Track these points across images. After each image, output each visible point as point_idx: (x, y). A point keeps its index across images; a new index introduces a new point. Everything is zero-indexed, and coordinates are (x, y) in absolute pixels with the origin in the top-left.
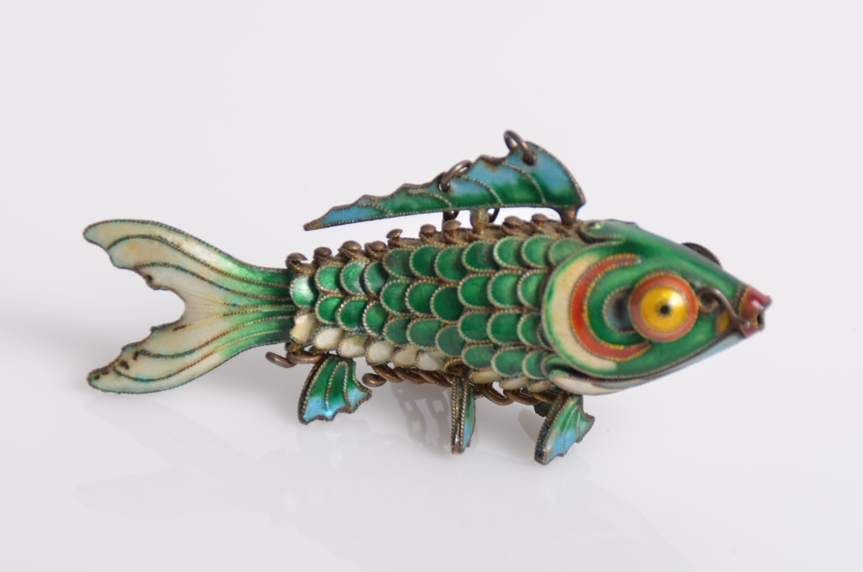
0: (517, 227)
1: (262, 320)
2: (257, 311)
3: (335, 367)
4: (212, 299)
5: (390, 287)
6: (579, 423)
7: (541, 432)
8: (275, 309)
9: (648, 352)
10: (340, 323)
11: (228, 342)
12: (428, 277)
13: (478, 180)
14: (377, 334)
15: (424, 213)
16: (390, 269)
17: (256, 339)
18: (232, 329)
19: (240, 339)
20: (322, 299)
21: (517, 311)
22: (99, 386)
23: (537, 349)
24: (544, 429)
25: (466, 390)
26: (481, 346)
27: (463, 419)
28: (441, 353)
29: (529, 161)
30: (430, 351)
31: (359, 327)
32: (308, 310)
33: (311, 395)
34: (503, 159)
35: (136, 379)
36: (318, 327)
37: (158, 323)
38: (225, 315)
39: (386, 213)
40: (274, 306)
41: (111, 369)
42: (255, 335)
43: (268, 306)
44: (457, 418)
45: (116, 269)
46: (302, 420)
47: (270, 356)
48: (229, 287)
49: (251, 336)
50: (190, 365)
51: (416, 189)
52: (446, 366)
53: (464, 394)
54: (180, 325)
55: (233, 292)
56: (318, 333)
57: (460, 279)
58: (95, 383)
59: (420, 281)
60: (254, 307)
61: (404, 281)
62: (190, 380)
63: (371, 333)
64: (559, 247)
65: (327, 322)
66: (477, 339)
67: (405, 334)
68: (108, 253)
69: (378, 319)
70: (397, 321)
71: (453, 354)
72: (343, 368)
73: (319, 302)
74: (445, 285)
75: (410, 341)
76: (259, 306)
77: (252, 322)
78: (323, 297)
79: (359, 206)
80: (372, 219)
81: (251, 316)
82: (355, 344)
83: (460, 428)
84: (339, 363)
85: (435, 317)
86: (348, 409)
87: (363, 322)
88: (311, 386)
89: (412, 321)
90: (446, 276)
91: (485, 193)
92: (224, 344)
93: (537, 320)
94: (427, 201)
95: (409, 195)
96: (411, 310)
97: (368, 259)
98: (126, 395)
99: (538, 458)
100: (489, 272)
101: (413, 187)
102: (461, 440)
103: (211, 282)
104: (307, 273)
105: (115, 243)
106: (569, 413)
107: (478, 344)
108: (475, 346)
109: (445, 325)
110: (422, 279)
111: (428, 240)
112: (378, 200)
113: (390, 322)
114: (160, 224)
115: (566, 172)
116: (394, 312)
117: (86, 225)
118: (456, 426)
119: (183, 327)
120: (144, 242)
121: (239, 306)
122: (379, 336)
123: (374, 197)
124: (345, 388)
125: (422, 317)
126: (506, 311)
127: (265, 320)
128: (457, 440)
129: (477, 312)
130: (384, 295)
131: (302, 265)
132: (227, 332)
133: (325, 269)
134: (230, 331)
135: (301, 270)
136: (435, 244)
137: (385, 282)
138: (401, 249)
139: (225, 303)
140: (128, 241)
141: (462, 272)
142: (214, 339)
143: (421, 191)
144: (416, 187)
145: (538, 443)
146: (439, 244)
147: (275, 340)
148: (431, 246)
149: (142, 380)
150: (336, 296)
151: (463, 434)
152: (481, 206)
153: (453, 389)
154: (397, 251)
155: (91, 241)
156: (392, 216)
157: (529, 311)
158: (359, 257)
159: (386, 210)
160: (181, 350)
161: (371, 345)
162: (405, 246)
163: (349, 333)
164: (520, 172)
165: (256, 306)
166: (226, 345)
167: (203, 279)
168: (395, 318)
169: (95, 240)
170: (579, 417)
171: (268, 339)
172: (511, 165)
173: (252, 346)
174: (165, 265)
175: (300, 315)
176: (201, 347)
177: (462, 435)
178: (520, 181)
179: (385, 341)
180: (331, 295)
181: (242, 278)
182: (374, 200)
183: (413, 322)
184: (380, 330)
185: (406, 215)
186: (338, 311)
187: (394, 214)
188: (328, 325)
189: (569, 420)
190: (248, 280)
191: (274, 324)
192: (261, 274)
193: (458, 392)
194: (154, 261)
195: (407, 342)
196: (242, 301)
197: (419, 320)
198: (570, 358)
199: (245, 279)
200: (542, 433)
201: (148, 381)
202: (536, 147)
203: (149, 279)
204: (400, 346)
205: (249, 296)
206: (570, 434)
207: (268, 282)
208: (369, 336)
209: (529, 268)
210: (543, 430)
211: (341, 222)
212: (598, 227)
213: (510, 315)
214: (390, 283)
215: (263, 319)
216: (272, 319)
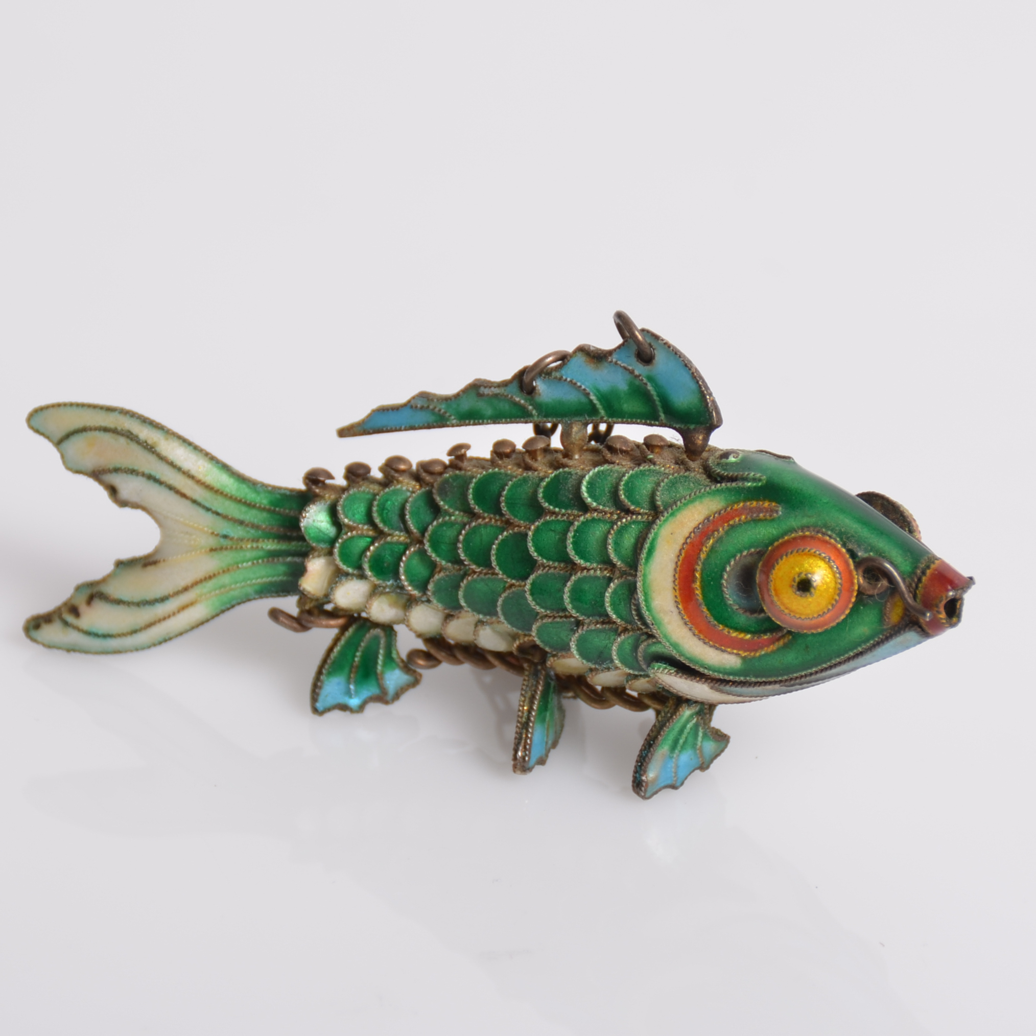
0: (622, 451)
1: (263, 561)
2: (257, 547)
3: (364, 635)
4: (195, 525)
5: (440, 526)
6: (702, 742)
7: (641, 750)
8: (283, 546)
9: (786, 646)
10: (368, 573)
11: (215, 590)
12: (492, 516)
13: (574, 381)
14: (419, 592)
15: (499, 423)
16: (442, 500)
17: (257, 587)
18: (221, 571)
19: (233, 586)
20: (345, 537)
21: (607, 574)
22: (39, 639)
23: (633, 630)
24: (645, 747)
25: (541, 682)
26: (558, 620)
27: (531, 724)
28: (506, 627)
29: (645, 358)
30: (492, 623)
31: (396, 581)
32: (326, 551)
33: (329, 674)
34: (610, 353)
35: (88, 633)
36: (338, 577)
37: (126, 555)
38: (212, 550)
39: (448, 420)
40: (281, 542)
41: (56, 618)
42: (254, 581)
43: (273, 541)
44: (523, 722)
45: (70, 474)
46: (315, 710)
47: (275, 614)
48: (220, 511)
49: (249, 582)
50: (162, 617)
51: (490, 387)
52: (515, 645)
53: (538, 688)
54: (151, 560)
55: (225, 517)
56: (338, 585)
57: (533, 522)
58: (34, 634)
59: (480, 520)
60: (253, 541)
61: (460, 519)
62: (165, 641)
63: (411, 591)
64: (673, 484)
65: (350, 570)
66: (552, 610)
67: (457, 595)
68: (58, 450)
69: (421, 570)
70: (447, 576)
71: (522, 629)
72: (376, 638)
73: (340, 541)
74: (513, 529)
75: (464, 606)
76: (261, 540)
77: (250, 563)
78: (346, 534)
79: (412, 407)
80: (429, 427)
81: (249, 555)
82: (391, 605)
83: (527, 736)
84: (371, 631)
85: (497, 574)
86: (383, 698)
87: (401, 574)
88: (329, 661)
89: (467, 577)
90: (516, 516)
91: (583, 399)
92: (210, 592)
93: (632, 589)
94: (505, 407)
95: (480, 395)
96: (465, 560)
97: (418, 484)
98: (77, 655)
99: (635, 788)
100: (573, 515)
101: (486, 385)
102: (526, 755)
103: (194, 502)
104: (329, 497)
105: (68, 436)
106: (684, 727)
107: (555, 617)
108: (550, 620)
109: (512, 586)
110: (484, 518)
111: (500, 462)
112: (438, 400)
113: (437, 577)
114: (131, 413)
115: (696, 377)
116: (444, 563)
117: (30, 409)
118: (521, 734)
119: (155, 563)
120: (107, 437)
121: (232, 539)
122: (423, 595)
123: (435, 395)
124: (379, 668)
125: (480, 573)
126: (592, 572)
127: (268, 561)
128: (520, 754)
129: (552, 571)
130: (431, 536)
131: (325, 486)
132: (214, 575)
133: (354, 494)
134: (219, 573)
135: (320, 492)
136: (509, 467)
137: (435, 518)
138: (463, 472)
139: (213, 533)
140: (84, 434)
141: (538, 511)
142: (196, 584)
143: (497, 391)
144: (490, 385)
145: (636, 767)
146: (515, 468)
147: (283, 591)
148: (502, 471)
149: (96, 635)
150: (365, 534)
151: (530, 745)
152: (577, 419)
153: (525, 680)
154: (456, 475)
155: (37, 431)
156: (455, 425)
157: (623, 574)
158: (404, 479)
159: (448, 414)
160: (150, 596)
161: (412, 608)
162: (468, 468)
163: (382, 588)
164: (632, 372)
165: (255, 540)
166: (213, 593)
167: (184, 496)
168: (444, 571)
169: (42, 430)
170: (700, 734)
171: (273, 589)
172: (619, 362)
173: (252, 597)
174: (133, 472)
175: (313, 557)
176: (177, 593)
177: (528, 747)
178: (631, 385)
179: (431, 603)
180: (359, 532)
181: (238, 498)
182: (432, 400)
183: (467, 579)
184: (423, 587)
185: (474, 424)
186: (366, 556)
187: (458, 422)
188: (353, 575)
189: (684, 736)
190: (248, 502)
191: (281, 569)
192: (267, 494)
193: (530, 685)
194: (118, 466)
195: (461, 607)
196: (237, 532)
197: (475, 576)
198: (675, 646)
199: (243, 500)
200: (642, 753)
201: (106, 636)
202: (656, 337)
203: (113, 491)
204: (451, 612)
205: (247, 525)
206: (686, 757)
207: (276, 506)
208: (411, 595)
209: (628, 512)
210: (643, 748)
211: (387, 429)
212: (732, 459)
213: (597, 578)
214: (440, 520)
215: (265, 560)
216: (278, 560)
